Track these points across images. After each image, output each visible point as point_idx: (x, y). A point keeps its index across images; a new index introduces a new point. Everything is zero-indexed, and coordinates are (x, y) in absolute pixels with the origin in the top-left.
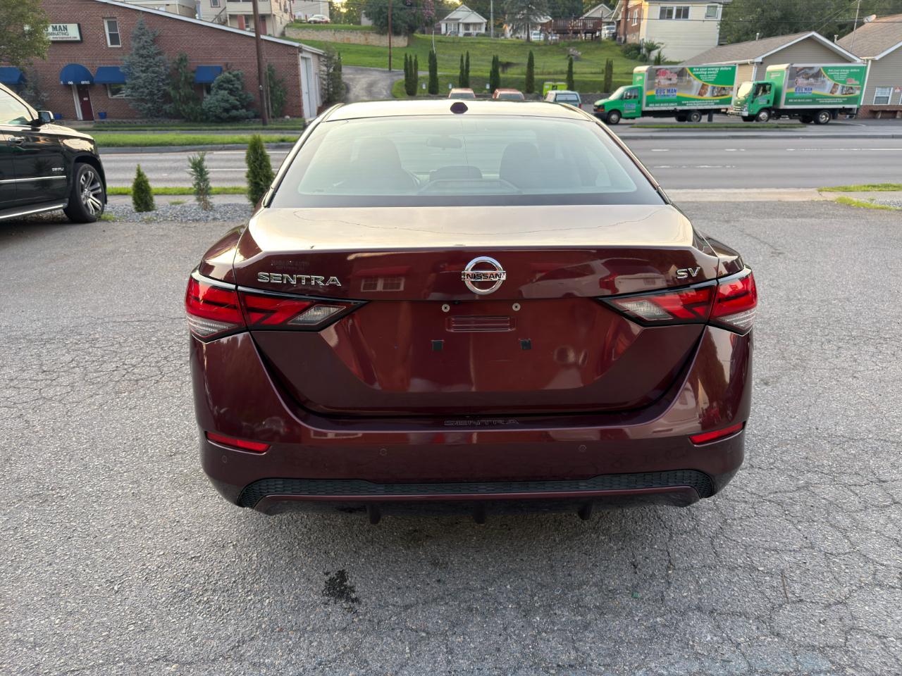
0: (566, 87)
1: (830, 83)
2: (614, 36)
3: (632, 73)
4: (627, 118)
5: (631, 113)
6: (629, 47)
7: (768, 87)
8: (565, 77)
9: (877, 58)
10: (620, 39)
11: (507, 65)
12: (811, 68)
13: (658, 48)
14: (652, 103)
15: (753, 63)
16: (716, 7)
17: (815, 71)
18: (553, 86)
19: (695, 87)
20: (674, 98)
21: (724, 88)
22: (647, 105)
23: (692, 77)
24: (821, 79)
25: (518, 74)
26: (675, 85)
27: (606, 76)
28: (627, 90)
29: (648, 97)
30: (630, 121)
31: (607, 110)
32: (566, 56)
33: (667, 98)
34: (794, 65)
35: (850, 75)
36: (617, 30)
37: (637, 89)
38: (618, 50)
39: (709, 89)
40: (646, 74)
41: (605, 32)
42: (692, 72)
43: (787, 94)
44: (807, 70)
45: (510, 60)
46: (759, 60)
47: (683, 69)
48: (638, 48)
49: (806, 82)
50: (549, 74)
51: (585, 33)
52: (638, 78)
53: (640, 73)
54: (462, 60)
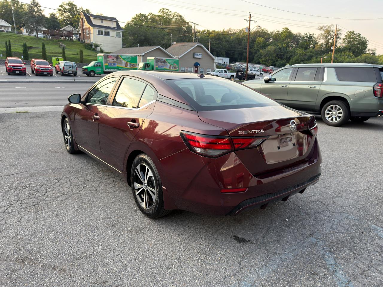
0: (63, 60)
1: (169, 65)
2: (79, 39)
3: (97, 56)
4: (98, 74)
5: (99, 72)
6: (86, 45)
7: (149, 65)
8: (61, 55)
9: (180, 57)
10: (82, 41)
11: (31, 48)
12: (162, 59)
13: (99, 46)
14: (107, 68)
15: (141, 56)
16: (120, 32)
17: (163, 60)
18: (57, 59)
19: (123, 63)
20: (116, 67)
21: (134, 64)
22: (106, 69)
23: (122, 59)
24: (166, 63)
25: (37, 52)
26: (116, 62)
27: (80, 56)
28: (96, 63)
29: (105, 66)
30: (99, 75)
31: (89, 70)
32: (59, 46)
33: (113, 67)
34: (157, 58)
35: (174, 62)
36: (79, 37)
37: (100, 62)
38: (82, 45)
39: (129, 65)
40: (103, 57)
41: (74, 37)
42: (121, 57)
43: (156, 68)
44: (161, 60)
45: (31, 46)
46: (143, 54)
47: (118, 56)
48: (91, 45)
49: (161, 64)
50: (52, 53)
51: (65, 37)
52: (100, 58)
53: (100, 56)
54: (6, 44)
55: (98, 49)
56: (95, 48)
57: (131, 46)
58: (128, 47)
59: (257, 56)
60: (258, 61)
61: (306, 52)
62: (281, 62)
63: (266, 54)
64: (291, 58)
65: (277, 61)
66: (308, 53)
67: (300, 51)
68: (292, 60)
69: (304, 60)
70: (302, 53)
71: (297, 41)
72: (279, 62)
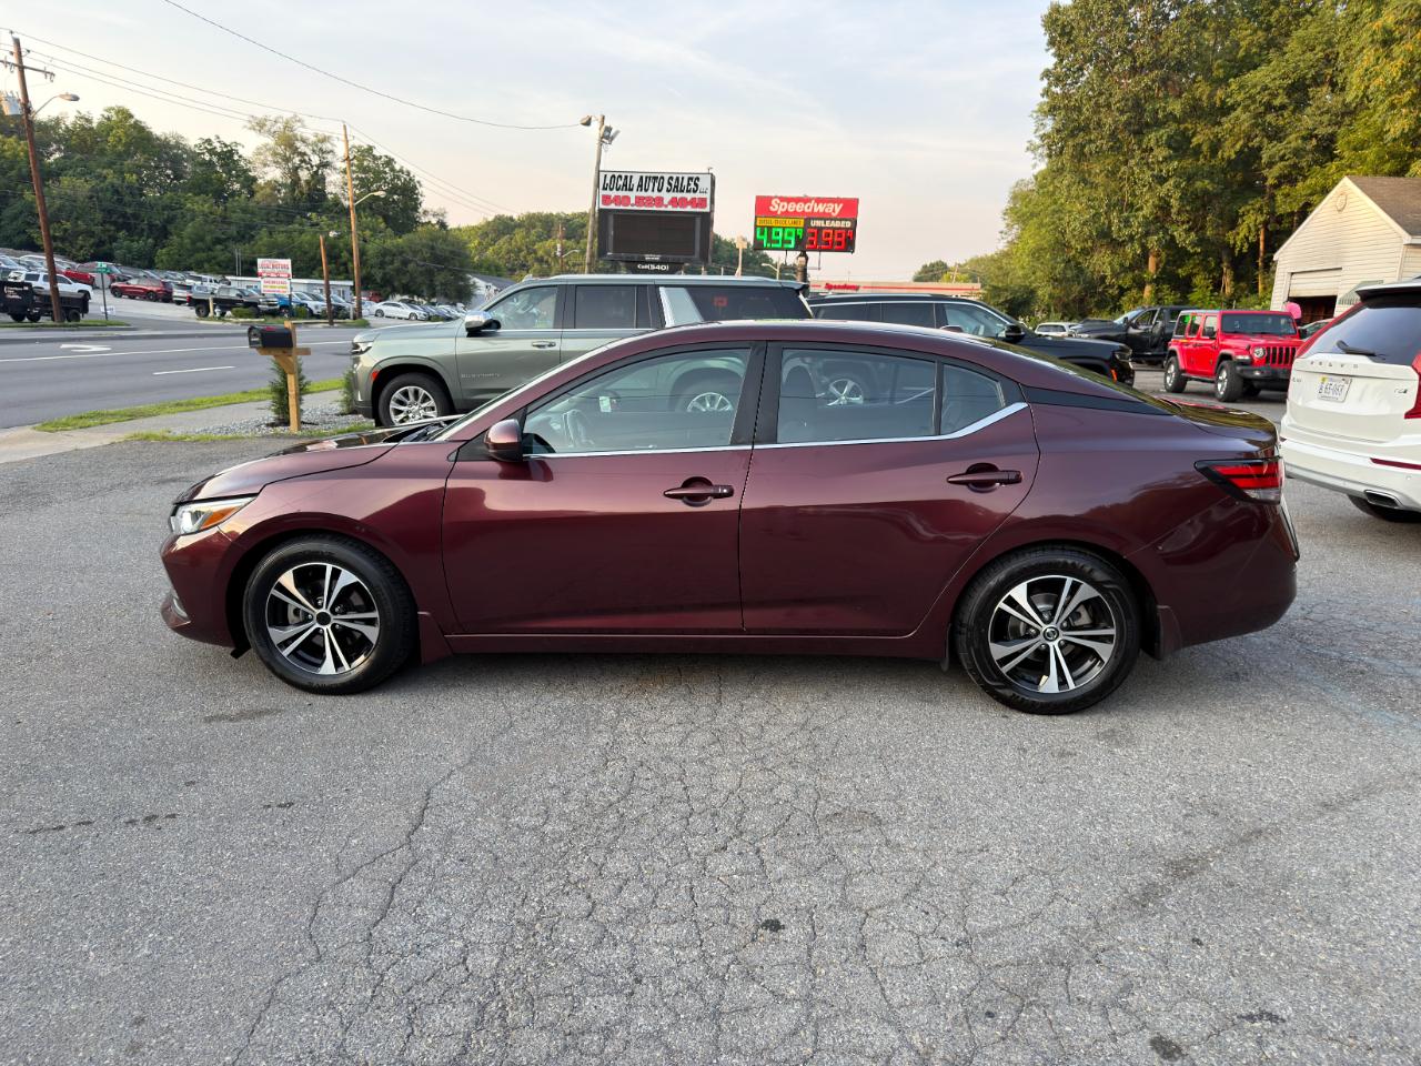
59: (15, 218)
60: (24, 237)
61: (226, 210)
62: (135, 245)
63: (59, 210)
64: (171, 228)
65: (115, 239)
66: (234, 212)
67: (200, 205)
68: (179, 236)
69: (225, 240)
70: (211, 213)
71: (176, 161)
72: (126, 243)
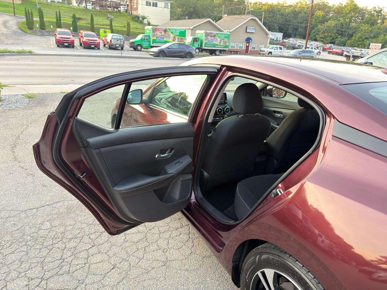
0: (110, 32)
1: (219, 39)
2: (127, 11)
3: (144, 29)
4: (144, 49)
5: (146, 47)
6: (134, 16)
7: (197, 39)
8: (109, 27)
9: (231, 31)
10: (129, 13)
11: (79, 19)
12: (212, 33)
13: (146, 18)
14: (155, 43)
15: (189, 29)
16: (168, 4)
17: (214, 34)
18: (105, 31)
19: (171, 37)
20: (163, 41)
21: (182, 38)
22: (153, 43)
23: (170, 33)
24: (216, 38)
25: (85, 24)
26: (163, 35)
27: (127, 28)
28: (143, 36)
29: (153, 40)
30: (146, 50)
31: (136, 44)
32: (106, 18)
33: (160, 41)
34: (207, 31)
35: (225, 37)
36: (127, 8)
37: (148, 36)
38: (129, 17)
39: (177, 39)
40: (151, 30)
41: (122, 9)
42: (170, 30)
43: (205, 43)
44: (211, 34)
45: (80, 17)
46: (192, 28)
47: (166, 29)
48: (138, 17)
49: (211, 38)
50: (100, 25)
51: (113, 8)
52: (148, 31)
53: (148, 29)
54: (57, 14)
55: (145, 21)
56: (142, 21)
57: (179, 19)
58: (176, 20)
59: (314, 32)
60: (315, 37)
61: (372, 29)
62: (342, 40)
63: (325, 30)
64: (354, 35)
65: (337, 38)
66: (375, 29)
67: (365, 27)
68: (355, 37)
69: (369, 38)
70: (368, 30)
71: (364, 14)
72: (339, 39)
